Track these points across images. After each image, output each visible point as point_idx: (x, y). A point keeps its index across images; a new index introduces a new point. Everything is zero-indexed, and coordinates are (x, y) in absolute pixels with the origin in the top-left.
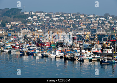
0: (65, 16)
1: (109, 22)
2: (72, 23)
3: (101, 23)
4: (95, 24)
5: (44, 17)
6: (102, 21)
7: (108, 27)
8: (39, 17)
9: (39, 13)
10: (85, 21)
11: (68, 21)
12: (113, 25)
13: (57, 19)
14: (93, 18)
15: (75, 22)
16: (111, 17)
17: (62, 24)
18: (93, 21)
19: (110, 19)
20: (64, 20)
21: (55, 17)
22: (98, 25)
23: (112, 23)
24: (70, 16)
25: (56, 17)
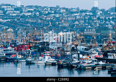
0: (40, 10)
1: (99, 19)
2: (51, 19)
3: (88, 20)
4: (80, 21)
5: (12, 12)
6: (89, 17)
7: (98, 25)
8: (6, 11)
9: (6, 7)
10: (68, 17)
11: (45, 17)
12: (104, 21)
13: (30, 14)
14: (78, 13)
15: (54, 18)
16: (100, 12)
17: (38, 21)
18: (78, 17)
19: (99, 13)
20: (39, 16)
21: (27, 12)
22: (85, 22)
23: (102, 20)
24: (46, 10)
25: (29, 11)
